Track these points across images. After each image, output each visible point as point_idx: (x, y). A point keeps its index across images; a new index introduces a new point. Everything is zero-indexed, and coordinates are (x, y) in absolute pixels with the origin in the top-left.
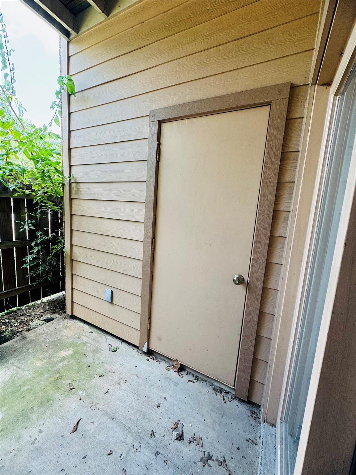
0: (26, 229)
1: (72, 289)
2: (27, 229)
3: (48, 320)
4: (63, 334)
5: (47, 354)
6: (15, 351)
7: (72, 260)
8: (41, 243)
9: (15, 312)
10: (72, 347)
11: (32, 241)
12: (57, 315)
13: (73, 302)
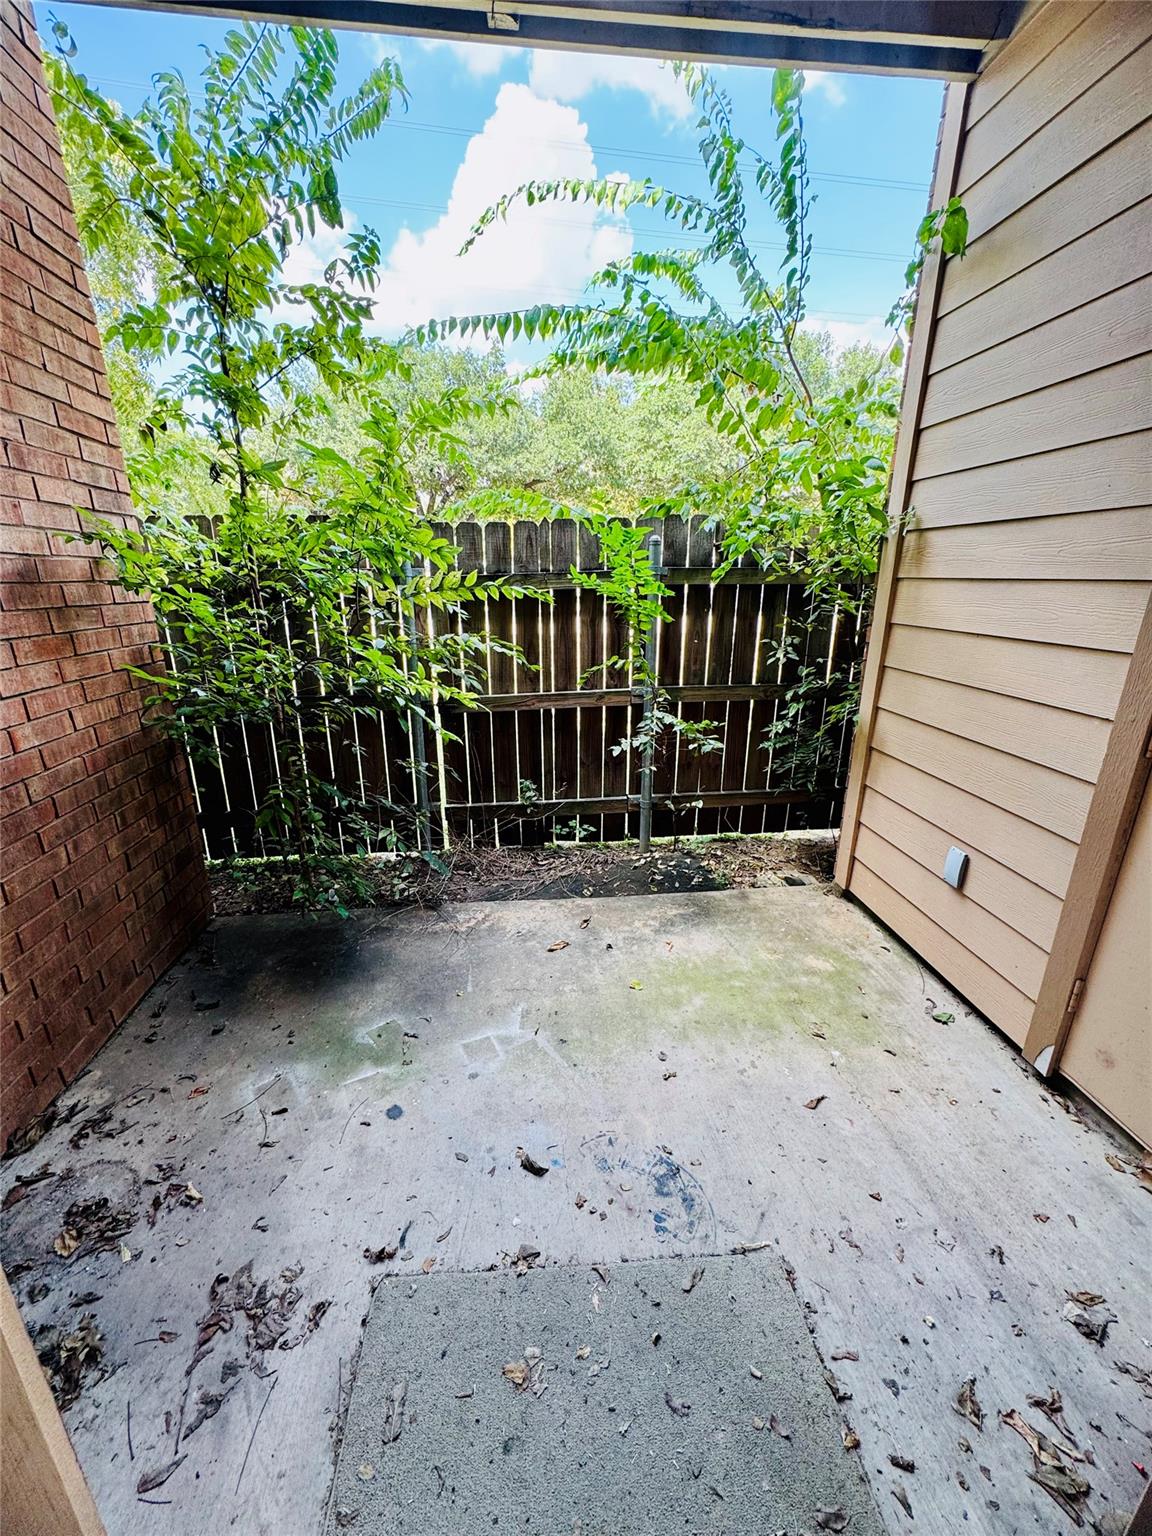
0: (778, 659)
1: (859, 824)
2: (783, 660)
3: (791, 882)
4: (819, 923)
5: (781, 948)
6: (727, 912)
7: (870, 749)
8: (806, 696)
9: (734, 841)
10: (834, 959)
11: (788, 688)
12: (812, 879)
13: (853, 859)
